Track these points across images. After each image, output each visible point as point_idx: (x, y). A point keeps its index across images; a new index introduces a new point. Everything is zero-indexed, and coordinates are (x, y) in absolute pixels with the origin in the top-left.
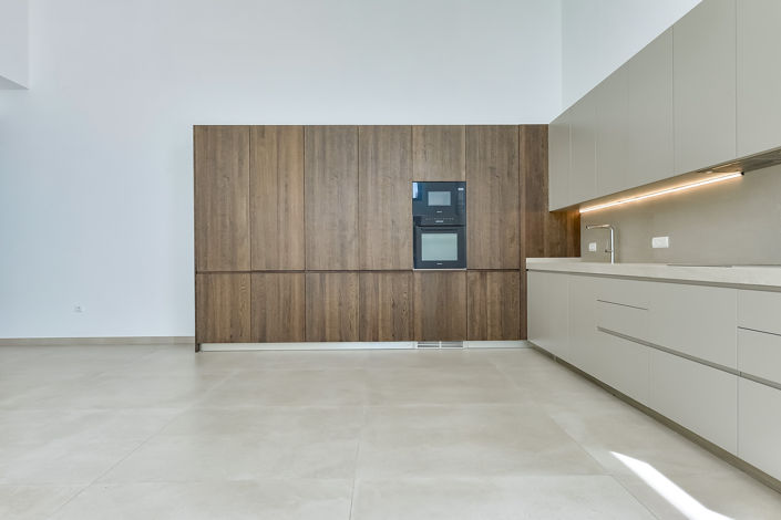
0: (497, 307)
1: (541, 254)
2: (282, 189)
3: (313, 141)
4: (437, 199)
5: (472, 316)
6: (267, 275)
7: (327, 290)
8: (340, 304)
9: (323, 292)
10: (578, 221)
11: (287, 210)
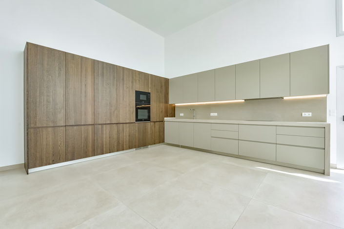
0: (158, 133)
1: (167, 116)
2: (83, 86)
3: (98, 67)
4: (143, 97)
5: (152, 137)
6: (75, 127)
7: (104, 132)
8: (110, 138)
9: (102, 133)
10: (174, 107)
11: (86, 96)
